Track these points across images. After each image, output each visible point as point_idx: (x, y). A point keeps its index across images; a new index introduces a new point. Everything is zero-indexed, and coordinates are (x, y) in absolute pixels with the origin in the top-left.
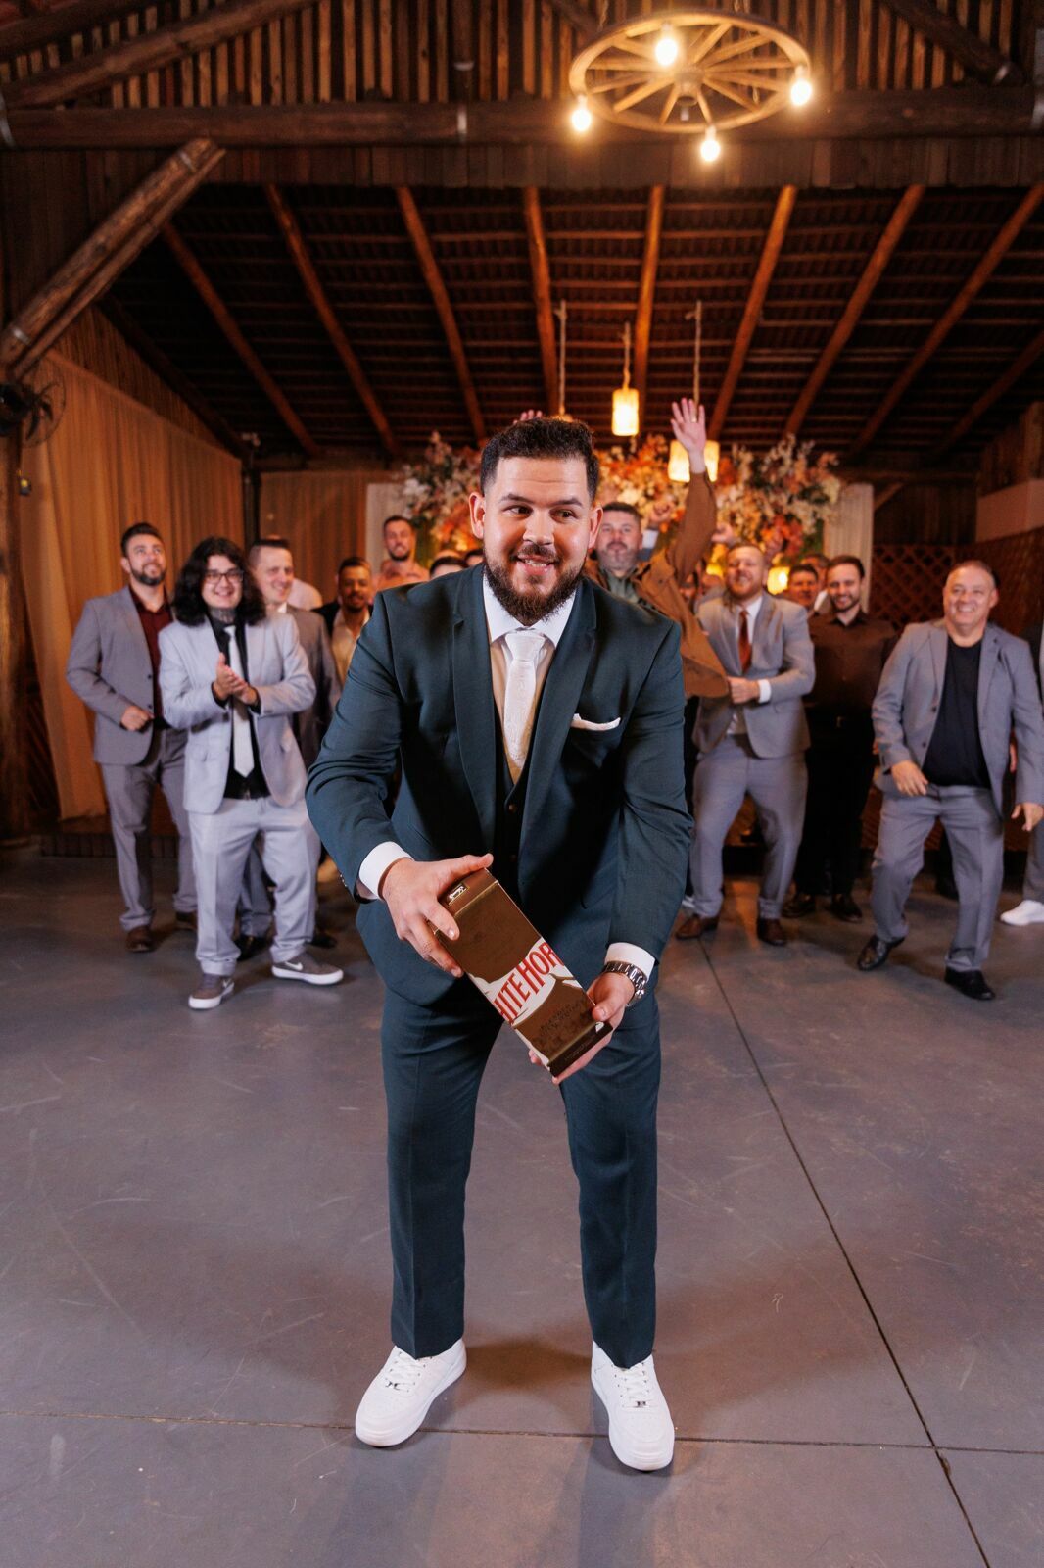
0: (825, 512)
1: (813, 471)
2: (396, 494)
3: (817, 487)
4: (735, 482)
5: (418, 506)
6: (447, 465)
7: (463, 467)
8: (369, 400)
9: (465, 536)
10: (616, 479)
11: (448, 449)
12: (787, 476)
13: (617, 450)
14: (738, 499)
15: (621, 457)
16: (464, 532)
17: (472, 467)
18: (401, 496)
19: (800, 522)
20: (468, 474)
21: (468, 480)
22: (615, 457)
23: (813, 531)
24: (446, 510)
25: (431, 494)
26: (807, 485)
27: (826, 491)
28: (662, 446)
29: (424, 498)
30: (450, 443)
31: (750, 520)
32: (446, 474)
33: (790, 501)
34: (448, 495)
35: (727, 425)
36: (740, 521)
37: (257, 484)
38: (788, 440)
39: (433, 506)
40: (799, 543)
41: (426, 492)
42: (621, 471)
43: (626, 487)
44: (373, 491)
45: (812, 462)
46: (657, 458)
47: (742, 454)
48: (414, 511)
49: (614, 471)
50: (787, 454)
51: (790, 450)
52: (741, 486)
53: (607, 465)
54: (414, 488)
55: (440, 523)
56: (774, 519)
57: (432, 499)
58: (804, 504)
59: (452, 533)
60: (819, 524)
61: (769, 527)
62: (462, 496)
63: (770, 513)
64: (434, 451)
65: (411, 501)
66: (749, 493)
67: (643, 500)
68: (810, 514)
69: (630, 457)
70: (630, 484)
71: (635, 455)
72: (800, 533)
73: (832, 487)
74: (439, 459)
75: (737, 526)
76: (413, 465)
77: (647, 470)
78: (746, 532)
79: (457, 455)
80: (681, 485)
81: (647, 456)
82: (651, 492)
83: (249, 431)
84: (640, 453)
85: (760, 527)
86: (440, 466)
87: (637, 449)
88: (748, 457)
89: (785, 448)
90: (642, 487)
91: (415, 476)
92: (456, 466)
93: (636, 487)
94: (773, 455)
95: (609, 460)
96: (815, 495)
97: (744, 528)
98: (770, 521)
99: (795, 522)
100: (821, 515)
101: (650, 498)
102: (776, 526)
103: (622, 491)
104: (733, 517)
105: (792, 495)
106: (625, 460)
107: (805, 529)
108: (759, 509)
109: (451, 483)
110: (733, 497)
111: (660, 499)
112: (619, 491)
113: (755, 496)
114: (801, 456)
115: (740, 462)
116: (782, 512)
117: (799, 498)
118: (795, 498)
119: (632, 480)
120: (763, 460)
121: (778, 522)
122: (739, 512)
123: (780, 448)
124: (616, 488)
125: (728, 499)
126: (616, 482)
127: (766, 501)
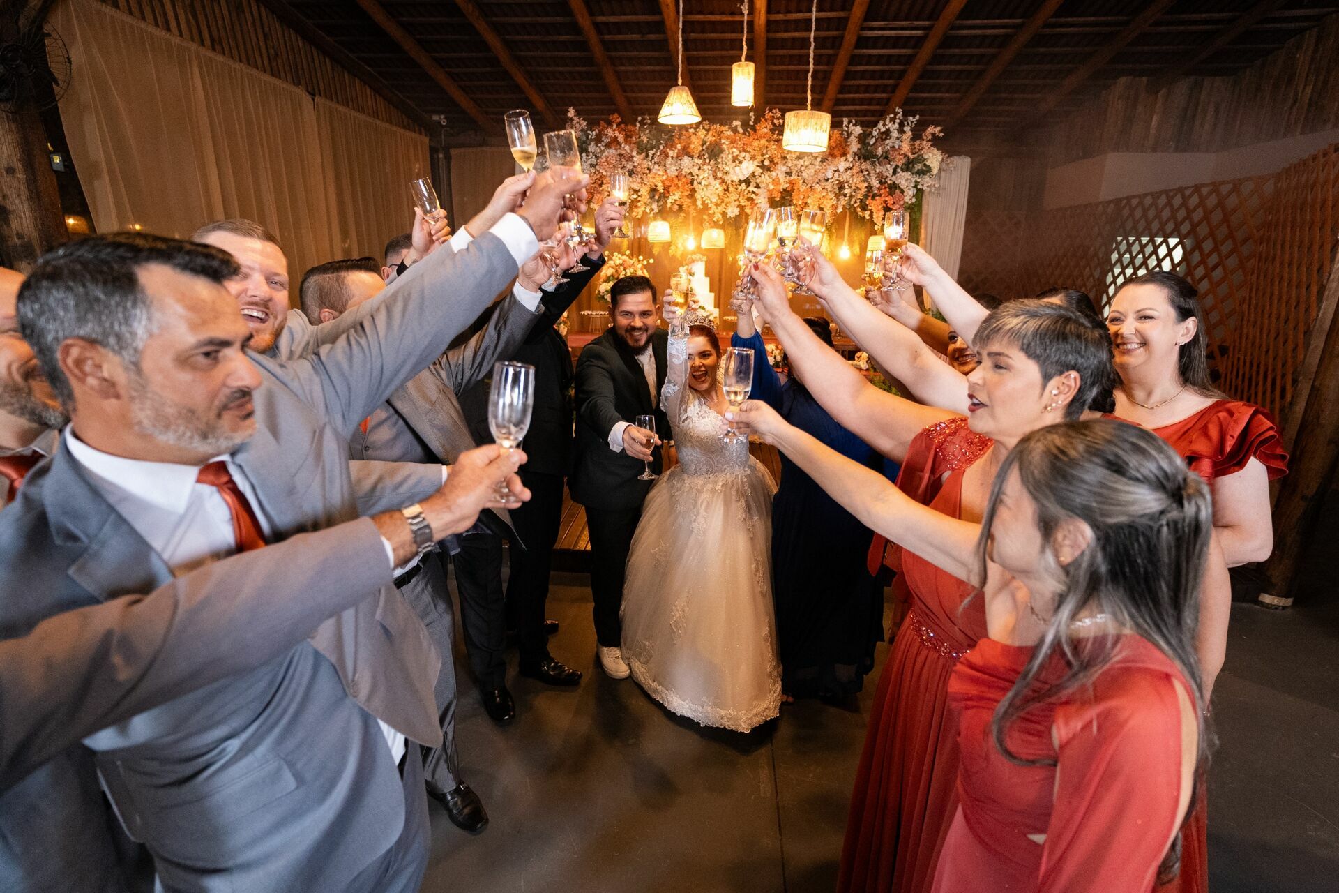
0: (926, 182)
1: (918, 144)
3: (920, 159)
4: (844, 154)
6: (584, 138)
7: (598, 140)
10: (736, 152)
11: (584, 124)
12: (893, 148)
13: (736, 123)
14: (847, 169)
15: (740, 130)
17: (606, 140)
19: (902, 192)
20: (601, 146)
21: (602, 152)
23: (914, 200)
26: (912, 157)
27: (928, 163)
28: (778, 119)
30: (585, 118)
31: (856, 191)
33: (895, 173)
35: (839, 101)
36: (847, 191)
37: (448, 158)
38: (896, 114)
42: (740, 144)
43: (744, 158)
45: (917, 136)
46: (772, 131)
47: (852, 127)
49: (733, 142)
50: (894, 127)
51: (897, 121)
52: (850, 158)
53: (727, 138)
56: (879, 189)
58: (908, 175)
60: (920, 193)
61: (873, 198)
63: (875, 183)
64: (571, 126)
66: (857, 164)
67: (759, 172)
68: (913, 185)
69: (749, 130)
70: (748, 156)
71: (755, 130)
72: (902, 203)
73: (934, 158)
74: (576, 133)
75: (845, 195)
77: (763, 142)
78: (853, 200)
79: (592, 130)
80: (794, 156)
81: (764, 128)
82: (767, 163)
83: (439, 113)
84: (758, 126)
85: (866, 196)
87: (755, 123)
88: (858, 130)
89: (893, 120)
90: (759, 158)
92: (592, 140)
93: (753, 158)
94: (880, 126)
95: (730, 133)
96: (919, 166)
97: (851, 197)
98: (875, 190)
99: (898, 192)
100: (923, 185)
101: (766, 169)
102: (880, 195)
103: (740, 162)
104: (841, 187)
105: (897, 166)
106: (744, 134)
107: (907, 199)
108: (864, 181)
109: (587, 156)
110: (842, 169)
111: (775, 169)
112: (737, 162)
113: (863, 167)
114: (907, 129)
115: (849, 135)
116: (886, 182)
117: (902, 170)
118: (899, 170)
119: (749, 152)
120: (871, 133)
121: (882, 192)
122: (847, 182)
123: (887, 121)
124: (735, 159)
125: (837, 170)
126: (735, 154)
127: (872, 172)
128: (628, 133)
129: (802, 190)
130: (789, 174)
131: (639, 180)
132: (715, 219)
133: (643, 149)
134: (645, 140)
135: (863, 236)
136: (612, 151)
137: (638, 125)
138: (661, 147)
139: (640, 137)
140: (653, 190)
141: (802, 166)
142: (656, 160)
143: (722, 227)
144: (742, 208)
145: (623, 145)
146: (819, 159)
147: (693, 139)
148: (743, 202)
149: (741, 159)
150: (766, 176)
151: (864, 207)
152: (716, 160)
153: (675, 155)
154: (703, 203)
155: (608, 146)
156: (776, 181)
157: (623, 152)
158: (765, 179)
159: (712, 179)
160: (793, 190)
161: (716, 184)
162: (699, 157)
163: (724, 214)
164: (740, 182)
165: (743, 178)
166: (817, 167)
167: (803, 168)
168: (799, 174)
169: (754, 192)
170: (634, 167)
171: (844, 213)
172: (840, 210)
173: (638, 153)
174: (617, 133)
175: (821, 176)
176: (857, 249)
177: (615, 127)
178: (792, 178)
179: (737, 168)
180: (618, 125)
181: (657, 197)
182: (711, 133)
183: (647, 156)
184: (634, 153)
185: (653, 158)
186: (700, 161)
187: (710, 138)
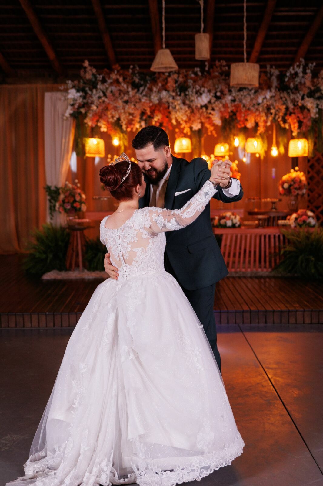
1: (315, 80)
2: (63, 98)
3: (318, 90)
4: (269, 87)
5: (76, 106)
6: (94, 80)
7: (104, 81)
8: (44, 41)
9: (105, 123)
10: (198, 87)
11: (94, 71)
12: (300, 83)
13: (197, 69)
14: (271, 97)
15: (200, 74)
16: (105, 121)
17: (109, 81)
18: (66, 99)
19: (309, 110)
20: (106, 85)
21: (107, 89)
22: (196, 74)
23: (317, 116)
24: (94, 107)
25: (84, 98)
26: (313, 88)
28: (225, 66)
29: (80, 101)
30: (95, 67)
31: (278, 111)
32: (93, 85)
33: (303, 98)
34: (95, 98)
35: (262, 53)
36: (273, 111)
38: (300, 62)
39: (86, 105)
40: (309, 124)
41: (81, 96)
42: (200, 82)
43: (204, 92)
44: (48, 95)
46: (221, 74)
47: (273, 70)
48: (74, 108)
49: (195, 81)
50: (300, 70)
51: (302, 67)
52: (273, 91)
53: (192, 79)
54: (73, 94)
55: (90, 115)
56: (294, 109)
57: (85, 101)
58: (311, 100)
59: (98, 121)
61: (290, 114)
62: (103, 98)
63: (291, 106)
64: (85, 72)
65: (72, 103)
66: (278, 93)
67: (213, 100)
68: (315, 106)
69: (205, 73)
70: (206, 90)
71: (208, 72)
72: (309, 117)
74: (89, 76)
75: (271, 114)
76: (72, 81)
77: (216, 81)
78: (277, 117)
79: (99, 75)
81: (216, 73)
82: (218, 94)
84: (211, 70)
85: (285, 114)
86: (90, 80)
87: (209, 69)
88: (276, 72)
89: (299, 66)
90: (214, 91)
91: (74, 87)
92: (99, 81)
93: (209, 91)
94: (291, 69)
95: (193, 76)
96: (318, 95)
97: (276, 114)
98: (291, 110)
99: (306, 111)
100: (322, 106)
101: (218, 98)
102: (294, 113)
103: (201, 94)
104: (268, 108)
105: (304, 95)
106: (202, 75)
107: (312, 115)
108: (284, 104)
109: (97, 91)
110: (268, 97)
111: (224, 98)
112: (199, 94)
113: (282, 95)
114: (308, 71)
115: (271, 75)
116: (298, 105)
117: (308, 97)
118: (305, 97)
119: (207, 88)
120: (285, 75)
121: (296, 111)
122: (272, 105)
123: (295, 66)
124: (197, 92)
125: (265, 98)
126: (197, 89)
127: (288, 99)
128: (125, 77)
129: (243, 111)
130: (234, 101)
131: (133, 107)
132: (185, 131)
133: (135, 86)
134: (137, 80)
135: (285, 140)
136: (113, 88)
137: (130, 71)
138: (148, 85)
139: (133, 78)
140: (143, 113)
141: (242, 96)
142: (144, 93)
143: (190, 137)
144: (202, 124)
145: (122, 84)
146: (253, 91)
147: (170, 79)
148: (203, 121)
149: (201, 92)
150: (219, 102)
151: (285, 121)
152: (185, 93)
153: (157, 90)
154: (177, 121)
155: (111, 84)
156: (225, 106)
157: (122, 89)
158: (218, 105)
159: (182, 106)
160: (237, 111)
161: (186, 108)
162: (173, 91)
163: (191, 128)
164: (202, 107)
165: (203, 104)
166: (252, 96)
167: (243, 97)
168: (241, 101)
169: (210, 113)
170: (130, 98)
171: (271, 126)
172: (269, 124)
173: (132, 89)
174: (118, 77)
175: (254, 102)
176: (282, 150)
177: (116, 72)
178: (236, 103)
179: (199, 98)
180: (118, 72)
181: (144, 118)
182: (181, 76)
183: (138, 91)
184: (130, 89)
185: (142, 92)
186: (174, 94)
187: (181, 79)
